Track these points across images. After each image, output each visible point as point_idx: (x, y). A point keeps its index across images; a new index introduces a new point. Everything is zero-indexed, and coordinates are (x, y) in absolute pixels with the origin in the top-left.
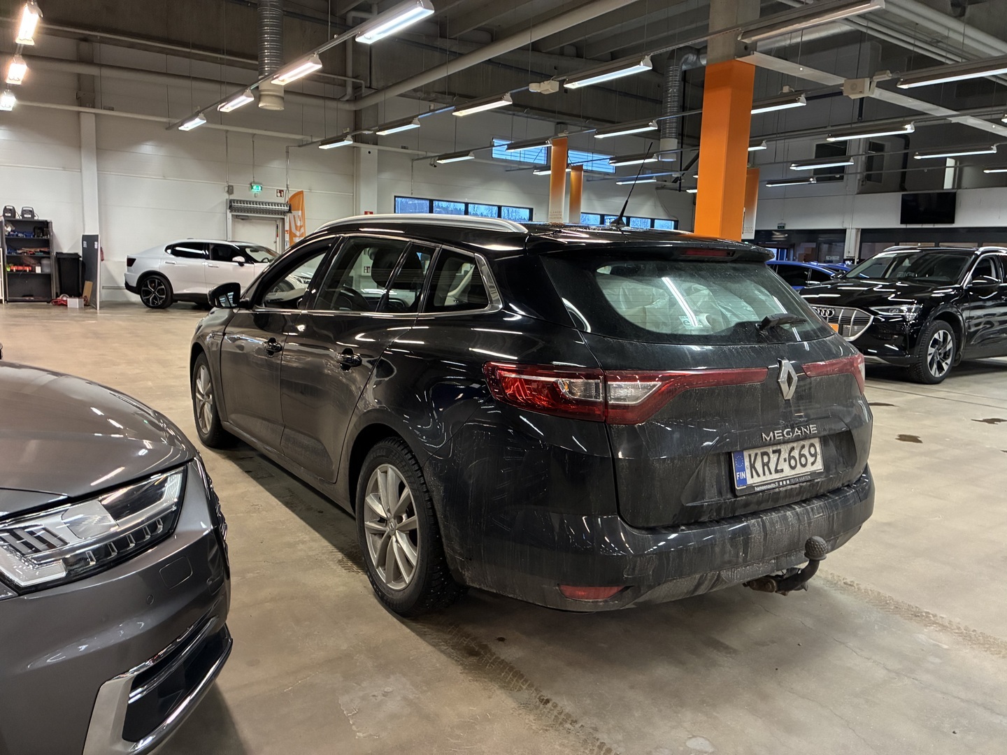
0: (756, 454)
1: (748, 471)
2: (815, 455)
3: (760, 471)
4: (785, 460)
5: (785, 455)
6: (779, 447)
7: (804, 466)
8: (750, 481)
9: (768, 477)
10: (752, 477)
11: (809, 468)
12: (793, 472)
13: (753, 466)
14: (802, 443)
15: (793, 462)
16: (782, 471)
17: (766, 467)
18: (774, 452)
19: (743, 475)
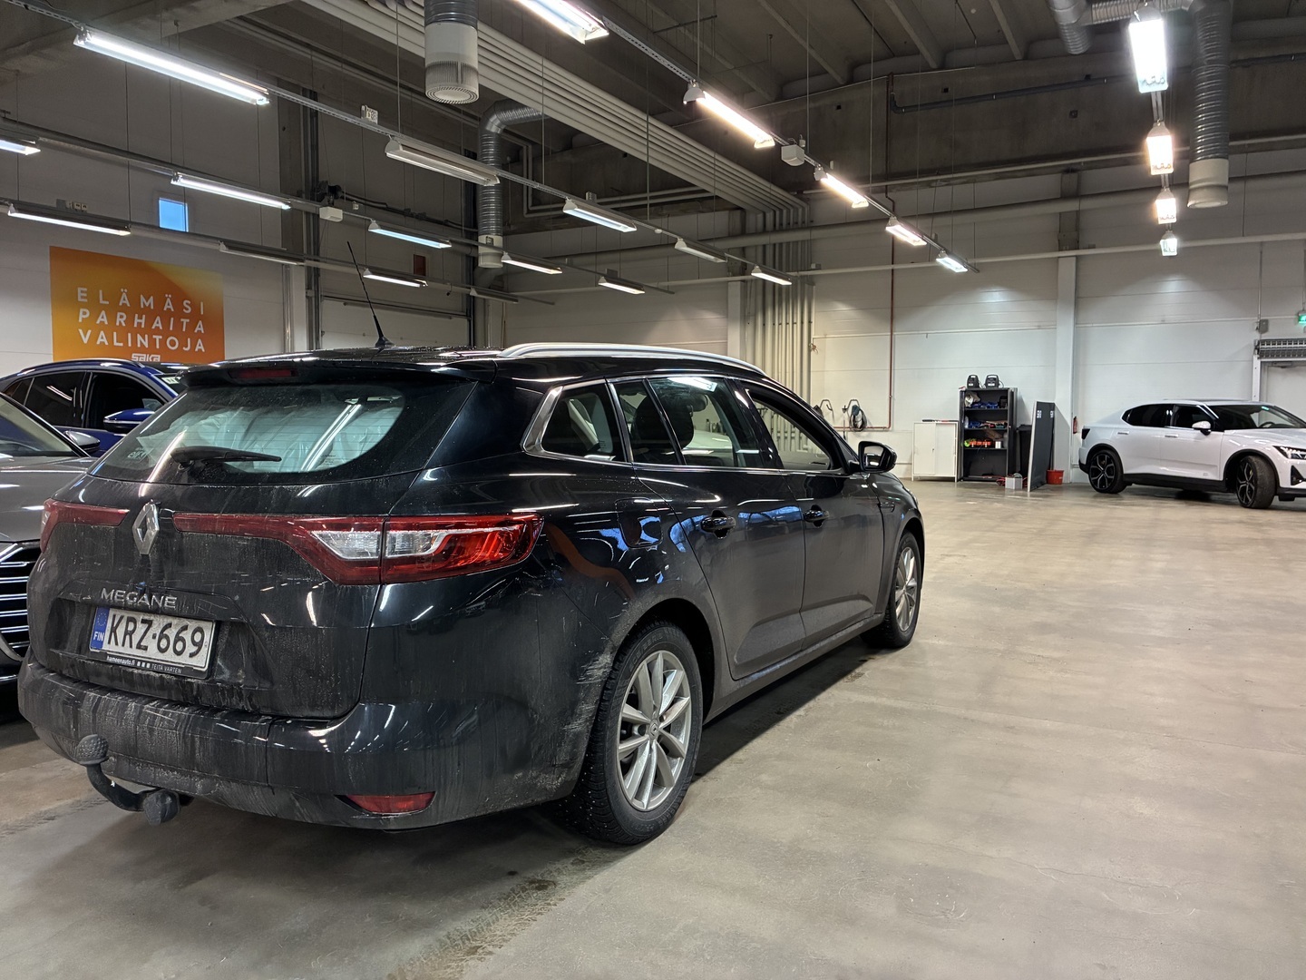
0: (122, 618)
1: (107, 633)
2: (199, 645)
3: (120, 640)
4: (154, 637)
5: (156, 629)
6: (152, 618)
7: (178, 653)
8: (105, 647)
9: (126, 650)
10: (109, 643)
11: (184, 660)
12: (161, 656)
13: (114, 630)
14: (186, 622)
15: (164, 644)
16: (146, 648)
17: (128, 637)
18: (144, 621)
19: (101, 636)
